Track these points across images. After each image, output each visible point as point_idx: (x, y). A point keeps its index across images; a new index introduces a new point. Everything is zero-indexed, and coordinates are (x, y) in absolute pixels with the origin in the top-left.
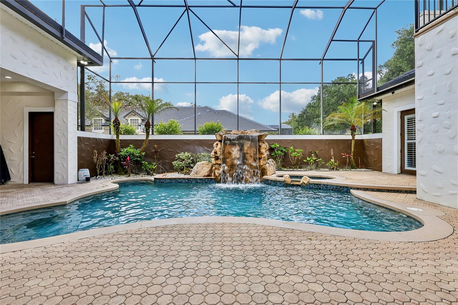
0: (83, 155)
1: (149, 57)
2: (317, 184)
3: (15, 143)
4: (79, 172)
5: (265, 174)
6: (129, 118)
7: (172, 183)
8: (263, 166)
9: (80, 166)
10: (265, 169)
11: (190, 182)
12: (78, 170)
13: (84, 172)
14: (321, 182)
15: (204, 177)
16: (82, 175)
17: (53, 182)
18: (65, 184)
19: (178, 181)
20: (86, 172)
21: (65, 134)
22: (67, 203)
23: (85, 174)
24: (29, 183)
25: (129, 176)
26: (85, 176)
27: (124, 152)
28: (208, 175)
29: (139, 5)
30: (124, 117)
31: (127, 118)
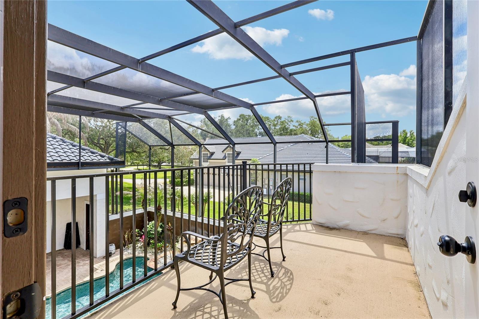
24: (86, 249)
30: (223, 152)
31: (225, 152)
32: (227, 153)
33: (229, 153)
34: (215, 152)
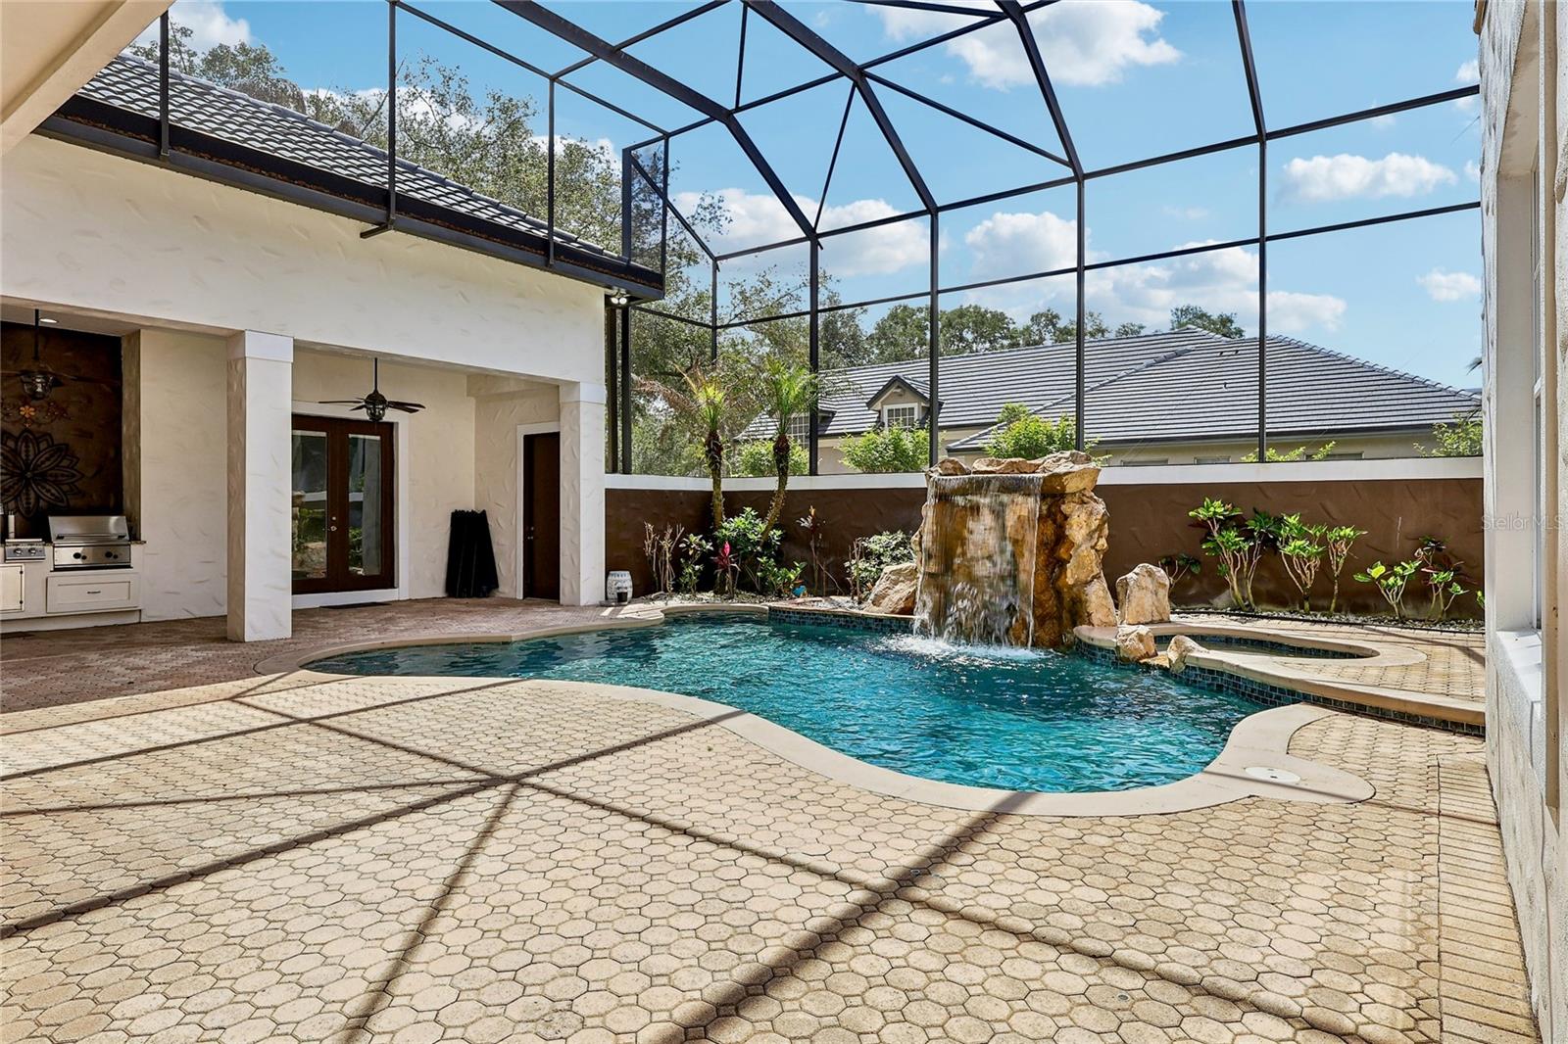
0: (624, 535)
1: (800, 237)
2: (1211, 672)
3: (505, 505)
4: (610, 578)
5: (1081, 617)
6: (885, 407)
7: (804, 623)
8: (1075, 589)
9: (612, 565)
10: (1080, 601)
11: (851, 625)
12: (607, 575)
13: (617, 578)
14: (1222, 662)
15: (892, 612)
16: (614, 587)
17: (558, 598)
18: (573, 606)
19: (821, 619)
20: (624, 580)
21: (575, 483)
22: (513, 639)
23: (619, 585)
24: (524, 597)
25: (731, 598)
26: (619, 588)
27: (732, 526)
28: (905, 607)
29: (738, 109)
30: (870, 404)
31: (878, 406)
32: (886, 408)
33: (894, 407)
34: (833, 413)
